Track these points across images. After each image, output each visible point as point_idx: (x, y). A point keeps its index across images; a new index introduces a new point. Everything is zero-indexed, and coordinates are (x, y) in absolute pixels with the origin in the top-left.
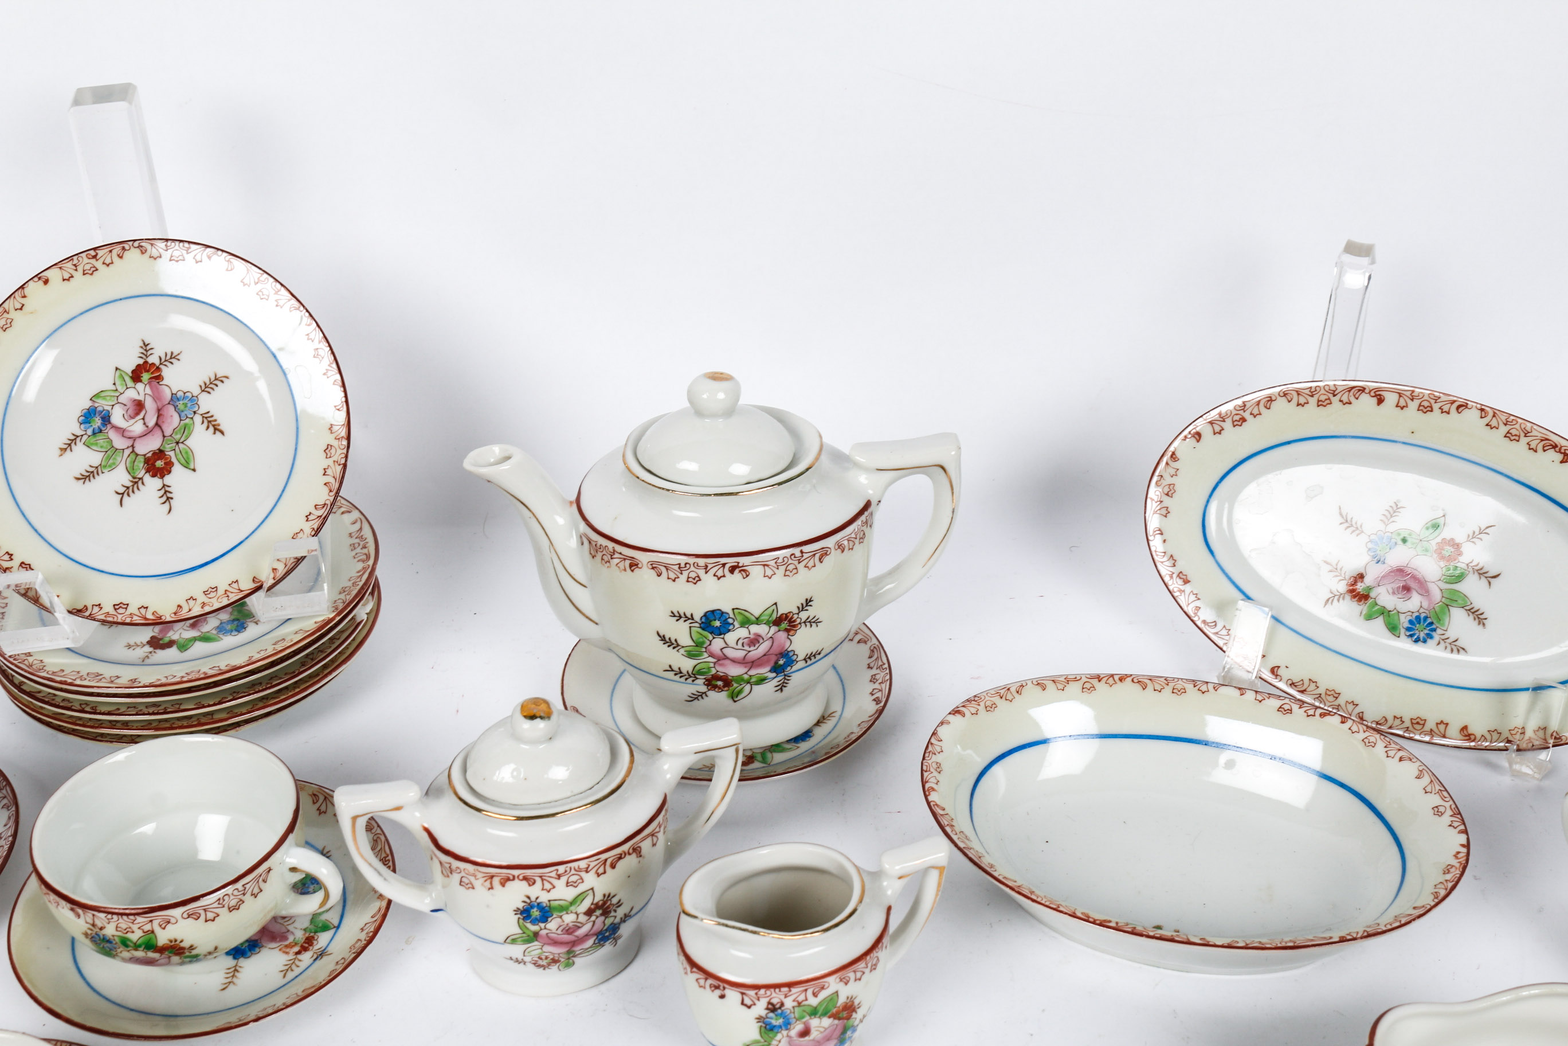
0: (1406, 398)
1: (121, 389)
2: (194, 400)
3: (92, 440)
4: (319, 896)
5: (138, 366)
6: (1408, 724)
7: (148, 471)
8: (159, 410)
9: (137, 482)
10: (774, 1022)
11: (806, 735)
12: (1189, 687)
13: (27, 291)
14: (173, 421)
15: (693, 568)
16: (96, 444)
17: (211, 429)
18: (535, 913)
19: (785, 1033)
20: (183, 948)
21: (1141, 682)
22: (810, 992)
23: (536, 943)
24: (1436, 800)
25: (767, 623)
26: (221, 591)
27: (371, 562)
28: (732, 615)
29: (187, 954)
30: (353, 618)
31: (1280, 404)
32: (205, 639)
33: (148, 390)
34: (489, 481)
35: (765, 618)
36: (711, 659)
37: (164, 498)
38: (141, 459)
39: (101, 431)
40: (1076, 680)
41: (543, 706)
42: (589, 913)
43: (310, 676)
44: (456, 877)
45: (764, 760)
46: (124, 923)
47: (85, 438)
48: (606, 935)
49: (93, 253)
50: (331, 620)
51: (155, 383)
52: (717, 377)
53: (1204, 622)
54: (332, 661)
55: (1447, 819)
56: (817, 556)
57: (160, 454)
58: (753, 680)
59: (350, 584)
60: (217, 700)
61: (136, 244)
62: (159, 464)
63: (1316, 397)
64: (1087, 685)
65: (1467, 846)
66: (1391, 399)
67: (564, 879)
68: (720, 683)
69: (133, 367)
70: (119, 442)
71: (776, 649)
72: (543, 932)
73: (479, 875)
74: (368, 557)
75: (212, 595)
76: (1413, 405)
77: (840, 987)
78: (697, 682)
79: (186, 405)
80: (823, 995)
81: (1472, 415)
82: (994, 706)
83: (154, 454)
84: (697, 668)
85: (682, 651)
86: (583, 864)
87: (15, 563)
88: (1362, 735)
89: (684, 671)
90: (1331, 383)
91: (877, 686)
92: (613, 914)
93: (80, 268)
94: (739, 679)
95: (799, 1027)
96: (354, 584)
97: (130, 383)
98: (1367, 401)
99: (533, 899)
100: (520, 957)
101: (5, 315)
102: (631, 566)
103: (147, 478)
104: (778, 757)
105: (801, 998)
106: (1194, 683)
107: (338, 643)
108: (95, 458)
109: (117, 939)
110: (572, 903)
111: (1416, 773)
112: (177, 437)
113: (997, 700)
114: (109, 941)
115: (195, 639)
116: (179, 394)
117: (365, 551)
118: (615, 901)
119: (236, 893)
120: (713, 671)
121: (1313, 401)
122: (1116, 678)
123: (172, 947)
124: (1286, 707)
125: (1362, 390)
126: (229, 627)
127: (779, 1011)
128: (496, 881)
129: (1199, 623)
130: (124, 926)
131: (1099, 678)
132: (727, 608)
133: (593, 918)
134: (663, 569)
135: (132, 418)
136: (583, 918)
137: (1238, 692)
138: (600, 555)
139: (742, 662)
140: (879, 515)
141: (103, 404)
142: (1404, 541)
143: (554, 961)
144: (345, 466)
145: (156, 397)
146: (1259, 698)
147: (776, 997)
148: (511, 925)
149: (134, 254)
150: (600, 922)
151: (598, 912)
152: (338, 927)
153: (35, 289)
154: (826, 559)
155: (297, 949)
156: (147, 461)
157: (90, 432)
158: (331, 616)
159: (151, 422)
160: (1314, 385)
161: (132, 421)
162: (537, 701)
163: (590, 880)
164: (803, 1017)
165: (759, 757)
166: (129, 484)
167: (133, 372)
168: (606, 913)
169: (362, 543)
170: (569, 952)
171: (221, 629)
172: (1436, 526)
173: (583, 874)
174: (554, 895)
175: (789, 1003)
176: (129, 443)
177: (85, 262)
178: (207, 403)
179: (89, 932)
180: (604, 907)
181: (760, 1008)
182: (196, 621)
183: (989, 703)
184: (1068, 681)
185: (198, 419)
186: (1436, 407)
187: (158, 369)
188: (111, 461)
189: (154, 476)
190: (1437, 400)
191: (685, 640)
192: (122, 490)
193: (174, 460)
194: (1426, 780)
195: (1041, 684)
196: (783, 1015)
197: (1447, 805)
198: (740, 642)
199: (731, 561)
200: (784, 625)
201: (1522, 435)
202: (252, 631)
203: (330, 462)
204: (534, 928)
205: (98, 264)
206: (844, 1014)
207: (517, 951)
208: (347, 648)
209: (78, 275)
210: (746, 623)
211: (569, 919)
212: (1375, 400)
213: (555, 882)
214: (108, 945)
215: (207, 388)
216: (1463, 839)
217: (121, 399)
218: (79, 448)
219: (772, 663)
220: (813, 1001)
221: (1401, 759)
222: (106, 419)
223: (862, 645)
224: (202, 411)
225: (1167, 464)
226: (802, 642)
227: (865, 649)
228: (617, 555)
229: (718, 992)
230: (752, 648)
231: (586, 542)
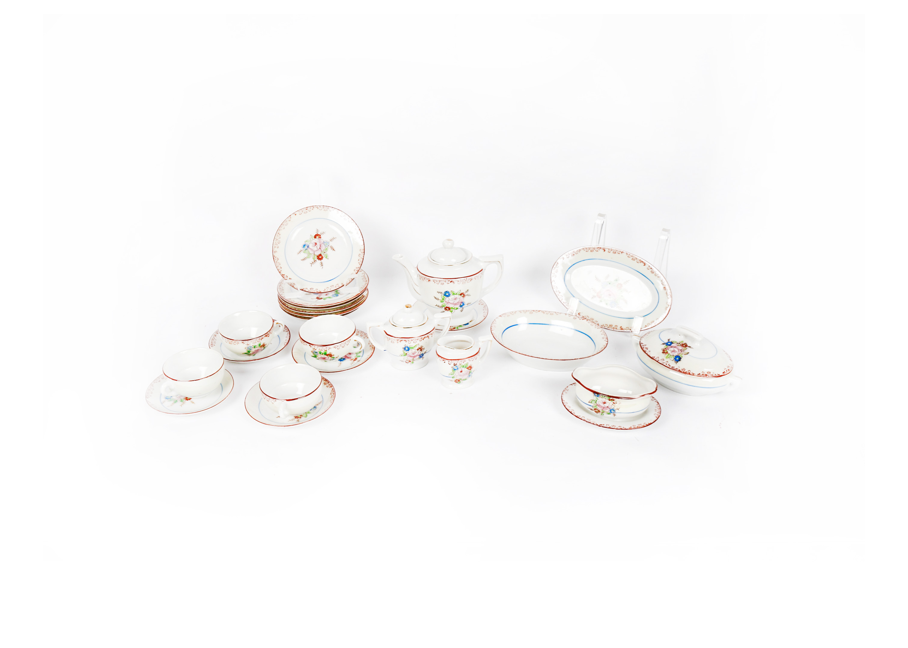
0: (610, 250)
1: (312, 240)
2: (328, 243)
3: (305, 251)
4: (360, 347)
5: (316, 235)
6: (608, 326)
7: (318, 259)
8: (320, 245)
9: (315, 261)
10: (455, 368)
11: (468, 324)
12: (554, 313)
13: (291, 216)
14: (323, 248)
15: (442, 281)
16: (306, 252)
17: (332, 249)
18: (407, 349)
19: (457, 371)
20: (332, 355)
21: (543, 312)
22: (462, 362)
23: (406, 356)
24: (603, 336)
25: (458, 295)
26: (334, 286)
27: (367, 282)
28: (450, 292)
29: (332, 357)
30: (363, 295)
31: (582, 251)
32: (329, 298)
33: (318, 240)
34: (398, 262)
35: (458, 293)
36: (446, 303)
37: (321, 265)
38: (316, 256)
39: (307, 249)
40: (528, 311)
41: (410, 306)
42: (418, 350)
43: (353, 307)
44: (390, 341)
45: (457, 328)
46: (321, 348)
47: (303, 251)
48: (421, 356)
49: (306, 208)
50: (359, 294)
51: (319, 238)
52: (449, 240)
53: (563, 302)
54: (358, 304)
55: (605, 339)
56: (470, 280)
57: (320, 255)
58: (455, 308)
59: (363, 286)
60: (333, 310)
61: (316, 207)
62: (320, 257)
63: (590, 250)
64: (531, 312)
65: (607, 344)
66: (607, 250)
67: (413, 341)
68: (448, 309)
69: (315, 235)
70: (311, 252)
71: (460, 301)
72: (408, 354)
73: (395, 340)
74: (367, 281)
75: (332, 287)
76: (612, 252)
77: (468, 361)
78: (443, 308)
79: (326, 244)
80: (465, 363)
81: (624, 254)
82: (509, 315)
83: (319, 255)
84: (443, 305)
85: (439, 301)
86: (417, 338)
87: (288, 278)
88: (591, 323)
89: (440, 306)
90: (594, 246)
91: (485, 314)
92: (422, 351)
93: (303, 212)
94: (452, 308)
95: (460, 370)
96: (364, 287)
97: (314, 238)
98: (602, 251)
99: (406, 345)
100: (403, 360)
101: (286, 222)
102: (429, 281)
103: (317, 260)
104: (460, 328)
105: (460, 363)
106: (555, 312)
107: (360, 300)
108: (305, 255)
109: (319, 352)
110: (414, 347)
111: (600, 331)
112: (324, 251)
113: (510, 314)
114: (317, 353)
115: (327, 298)
116: (325, 241)
117: (366, 280)
118: (423, 348)
119: (344, 343)
120: (446, 306)
121: (590, 251)
122: (538, 311)
123: (330, 354)
124: (575, 318)
125: (600, 248)
126: (335, 295)
127: (456, 366)
128: (399, 341)
129: (562, 303)
130: (321, 349)
131: (534, 311)
132: (449, 291)
133: (418, 351)
134: (436, 281)
135: (314, 246)
136: (417, 351)
137: (565, 314)
138: (422, 278)
139: (453, 304)
140: (485, 272)
141: (307, 243)
142: (610, 284)
143: (410, 361)
144: (363, 259)
145: (320, 242)
146: (570, 316)
147: (455, 362)
148: (401, 351)
149: (315, 209)
150: (420, 353)
151: (420, 350)
152: (362, 356)
153: (293, 216)
154: (472, 281)
155: (354, 360)
156: (317, 256)
157: (304, 249)
158: (359, 293)
159: (319, 248)
160: (590, 247)
161: (314, 247)
162: (409, 305)
163: (418, 342)
164: (461, 368)
165: (456, 328)
166: (313, 262)
167: (315, 236)
168: (421, 350)
169: (365, 278)
170: (413, 359)
171: (333, 296)
172: (617, 280)
173: (417, 340)
174: (410, 345)
175: (458, 364)
176: (313, 252)
177: (305, 210)
178: (331, 244)
179: (313, 351)
180: (421, 349)
181: (452, 365)
182: (326, 293)
183: (508, 315)
184: (527, 311)
185: (329, 247)
186: (617, 252)
187: (320, 235)
188: (309, 256)
189: (319, 260)
190: (617, 251)
191: (440, 298)
192: (312, 263)
193: (323, 256)
194: (602, 332)
195: (520, 312)
196: (457, 367)
197: (605, 337)
198: (452, 299)
199: (451, 280)
200: (462, 295)
201: (635, 259)
202: (340, 296)
203: (360, 258)
204: (406, 352)
205: (307, 211)
206: (469, 368)
207: (402, 358)
208: (361, 302)
209: (303, 213)
210: (454, 294)
211: (413, 351)
212: (603, 250)
213: (411, 341)
214: (317, 354)
215: (331, 240)
216: (607, 343)
217: (312, 242)
218: (302, 253)
219: (460, 305)
220: (463, 364)
221: (598, 328)
222: (308, 247)
223: (482, 305)
224: (330, 245)
225: (556, 265)
226: (466, 300)
227: (483, 306)
228: (426, 278)
229: (444, 361)
230: (455, 301)
231: (419, 276)
